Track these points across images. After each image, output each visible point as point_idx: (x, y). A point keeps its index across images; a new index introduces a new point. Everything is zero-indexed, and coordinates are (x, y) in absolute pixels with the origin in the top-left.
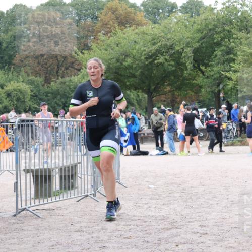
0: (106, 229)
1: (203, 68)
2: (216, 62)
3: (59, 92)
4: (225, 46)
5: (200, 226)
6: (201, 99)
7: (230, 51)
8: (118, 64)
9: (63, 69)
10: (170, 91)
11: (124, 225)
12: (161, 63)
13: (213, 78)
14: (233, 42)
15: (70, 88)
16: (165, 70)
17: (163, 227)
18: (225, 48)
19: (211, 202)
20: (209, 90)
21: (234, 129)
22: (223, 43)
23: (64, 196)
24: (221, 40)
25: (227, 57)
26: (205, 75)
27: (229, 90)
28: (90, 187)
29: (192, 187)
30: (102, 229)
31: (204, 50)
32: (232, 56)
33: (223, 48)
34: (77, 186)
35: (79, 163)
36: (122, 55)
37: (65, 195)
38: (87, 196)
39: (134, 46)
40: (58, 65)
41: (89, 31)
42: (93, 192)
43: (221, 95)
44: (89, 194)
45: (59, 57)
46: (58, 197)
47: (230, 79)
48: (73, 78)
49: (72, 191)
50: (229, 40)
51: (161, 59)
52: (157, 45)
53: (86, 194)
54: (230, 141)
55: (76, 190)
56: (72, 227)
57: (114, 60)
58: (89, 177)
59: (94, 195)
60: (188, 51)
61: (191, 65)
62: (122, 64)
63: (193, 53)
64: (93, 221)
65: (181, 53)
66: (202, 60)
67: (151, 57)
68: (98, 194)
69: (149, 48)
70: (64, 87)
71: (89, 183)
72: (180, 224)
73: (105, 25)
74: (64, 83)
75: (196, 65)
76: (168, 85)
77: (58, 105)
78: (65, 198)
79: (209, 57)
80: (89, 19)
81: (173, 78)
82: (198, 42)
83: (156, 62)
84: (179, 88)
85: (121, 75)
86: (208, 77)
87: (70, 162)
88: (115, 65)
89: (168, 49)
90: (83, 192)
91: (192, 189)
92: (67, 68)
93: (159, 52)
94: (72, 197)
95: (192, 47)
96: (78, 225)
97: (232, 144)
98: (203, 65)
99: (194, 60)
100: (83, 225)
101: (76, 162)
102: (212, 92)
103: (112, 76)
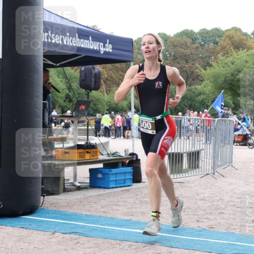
0: (223, 200)
3: (187, 97)
8: (233, 77)
9: (191, 80)
11: (236, 198)
15: (195, 94)
28: (210, 168)
30: (220, 199)
36: (236, 71)
37: (190, 173)
38: (208, 174)
39: (245, 65)
40: (187, 77)
41: (211, 53)
42: (213, 172)
44: (210, 172)
45: (188, 71)
46: (187, 174)
48: (197, 86)
49: (198, 170)
53: (208, 172)
55: (200, 169)
56: (198, 196)
57: (230, 75)
58: (210, 160)
59: (214, 174)
62: (235, 77)
64: (213, 193)
68: (216, 173)
70: (190, 93)
71: (210, 165)
73: (223, 48)
77: (186, 106)
78: (192, 175)
80: (212, 44)
85: (234, 86)
87: (197, 148)
88: (230, 78)
90: (205, 171)
92: (193, 80)
94: (198, 174)
96: (202, 195)
100: (206, 195)
101: (201, 148)
103: (228, 87)
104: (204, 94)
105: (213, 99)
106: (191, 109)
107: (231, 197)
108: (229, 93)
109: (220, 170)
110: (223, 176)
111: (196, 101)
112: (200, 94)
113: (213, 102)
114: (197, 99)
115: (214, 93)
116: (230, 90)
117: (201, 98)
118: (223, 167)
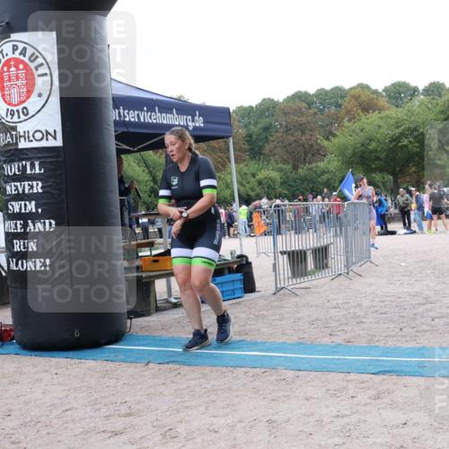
0: (362, 305)
3: (307, 178)
8: (363, 148)
9: (310, 156)
10: (415, 172)
11: (379, 301)
12: (405, 146)
15: (316, 174)
16: (409, 152)
23: (319, 275)
28: (343, 266)
30: (358, 305)
36: (367, 139)
38: (340, 274)
39: (378, 131)
40: (305, 153)
41: (333, 119)
42: (346, 271)
44: (342, 272)
45: (305, 145)
46: (313, 276)
48: (319, 164)
49: (327, 271)
51: (405, 142)
52: (401, 128)
53: (340, 272)
55: (330, 269)
56: (329, 303)
57: (359, 145)
58: (342, 257)
59: (348, 273)
62: (367, 148)
67: (395, 140)
68: (351, 273)
69: (393, 131)
70: (311, 173)
71: (342, 262)
73: (348, 112)
74: (311, 169)
76: (413, 166)
77: (307, 190)
80: (333, 108)
83: (400, 144)
85: (366, 159)
88: (360, 149)
89: (412, 132)
90: (336, 270)
92: (313, 155)
93: (402, 135)
94: (327, 275)
96: (334, 302)
100: (340, 301)
103: (358, 160)
104: (328, 172)
107: (372, 301)
109: (355, 268)
110: (360, 276)
111: (319, 182)
112: (323, 173)
113: (341, 181)
114: (319, 180)
115: (341, 169)
116: (361, 164)
117: (325, 177)
118: (359, 264)
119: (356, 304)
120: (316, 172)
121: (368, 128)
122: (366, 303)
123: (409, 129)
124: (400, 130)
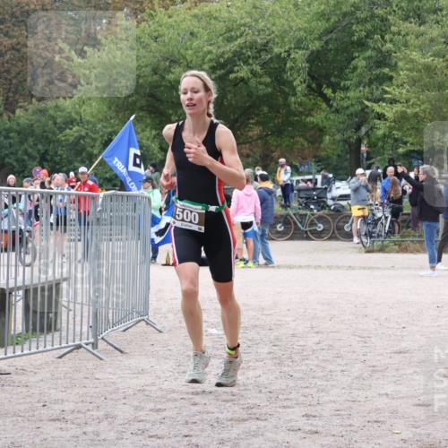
0: (115, 417)
1: (328, 92)
2: (355, 80)
3: (33, 131)
4: (374, 49)
5: (306, 415)
6: (323, 154)
7: (383, 60)
8: (156, 77)
10: (260, 138)
11: (151, 410)
12: (242, 80)
13: (348, 112)
14: (391, 41)
15: (55, 123)
16: (250, 95)
17: (229, 415)
18: (374, 54)
19: (330, 367)
20: (338, 137)
21: (386, 218)
22: (371, 43)
24: (367, 37)
25: (378, 71)
26: (331, 106)
27: (379, 139)
28: (85, 328)
29: (293, 335)
30: (107, 416)
31: (330, 56)
32: (386, 70)
33: (369, 53)
34: (58, 326)
35: (65, 280)
36: (165, 59)
37: (34, 345)
38: (79, 347)
39: (188, 43)
42: (91, 340)
43: (363, 148)
44: (83, 343)
46: (18, 348)
47: (380, 117)
48: (61, 102)
49: (49, 337)
50: (383, 37)
51: (243, 72)
52: (236, 43)
53: (77, 342)
54: (378, 244)
55: (57, 335)
56: (44, 411)
57: (148, 70)
58: (86, 308)
59: (95, 345)
60: (300, 56)
61: (304, 85)
62: (164, 78)
63: (307, 62)
64: (88, 399)
65: (284, 61)
66: (327, 77)
67: (222, 66)
68: (101, 344)
69: (219, 47)
70: (43, 119)
71: (85, 320)
72: (264, 410)
74: (43, 112)
75: (314, 85)
76: (256, 124)
78: (34, 350)
79: (342, 70)
81: (266, 109)
82: (320, 38)
83: (232, 76)
84: (279, 132)
85: (160, 101)
86: (337, 111)
88: (150, 79)
89: (259, 52)
90: (71, 338)
91: (295, 339)
93: (239, 56)
94: (49, 347)
95: (307, 49)
96: (56, 407)
97: (382, 250)
98: (328, 87)
99: (309, 75)
100: (68, 407)
101: (58, 277)
102: (345, 141)
103: (143, 102)
104: (81, 122)
105: (106, 138)
106: (45, 164)
107: (136, 408)
108: (149, 121)
109: (113, 335)
110: (121, 352)
111: (58, 141)
112: (70, 122)
113: (106, 144)
114: (60, 136)
115: (105, 119)
116: (150, 112)
117: (72, 133)
118: (122, 326)
119: (101, 414)
120: (53, 118)
121: (169, 34)
122: (124, 412)
123: (252, 46)
124: (234, 46)
